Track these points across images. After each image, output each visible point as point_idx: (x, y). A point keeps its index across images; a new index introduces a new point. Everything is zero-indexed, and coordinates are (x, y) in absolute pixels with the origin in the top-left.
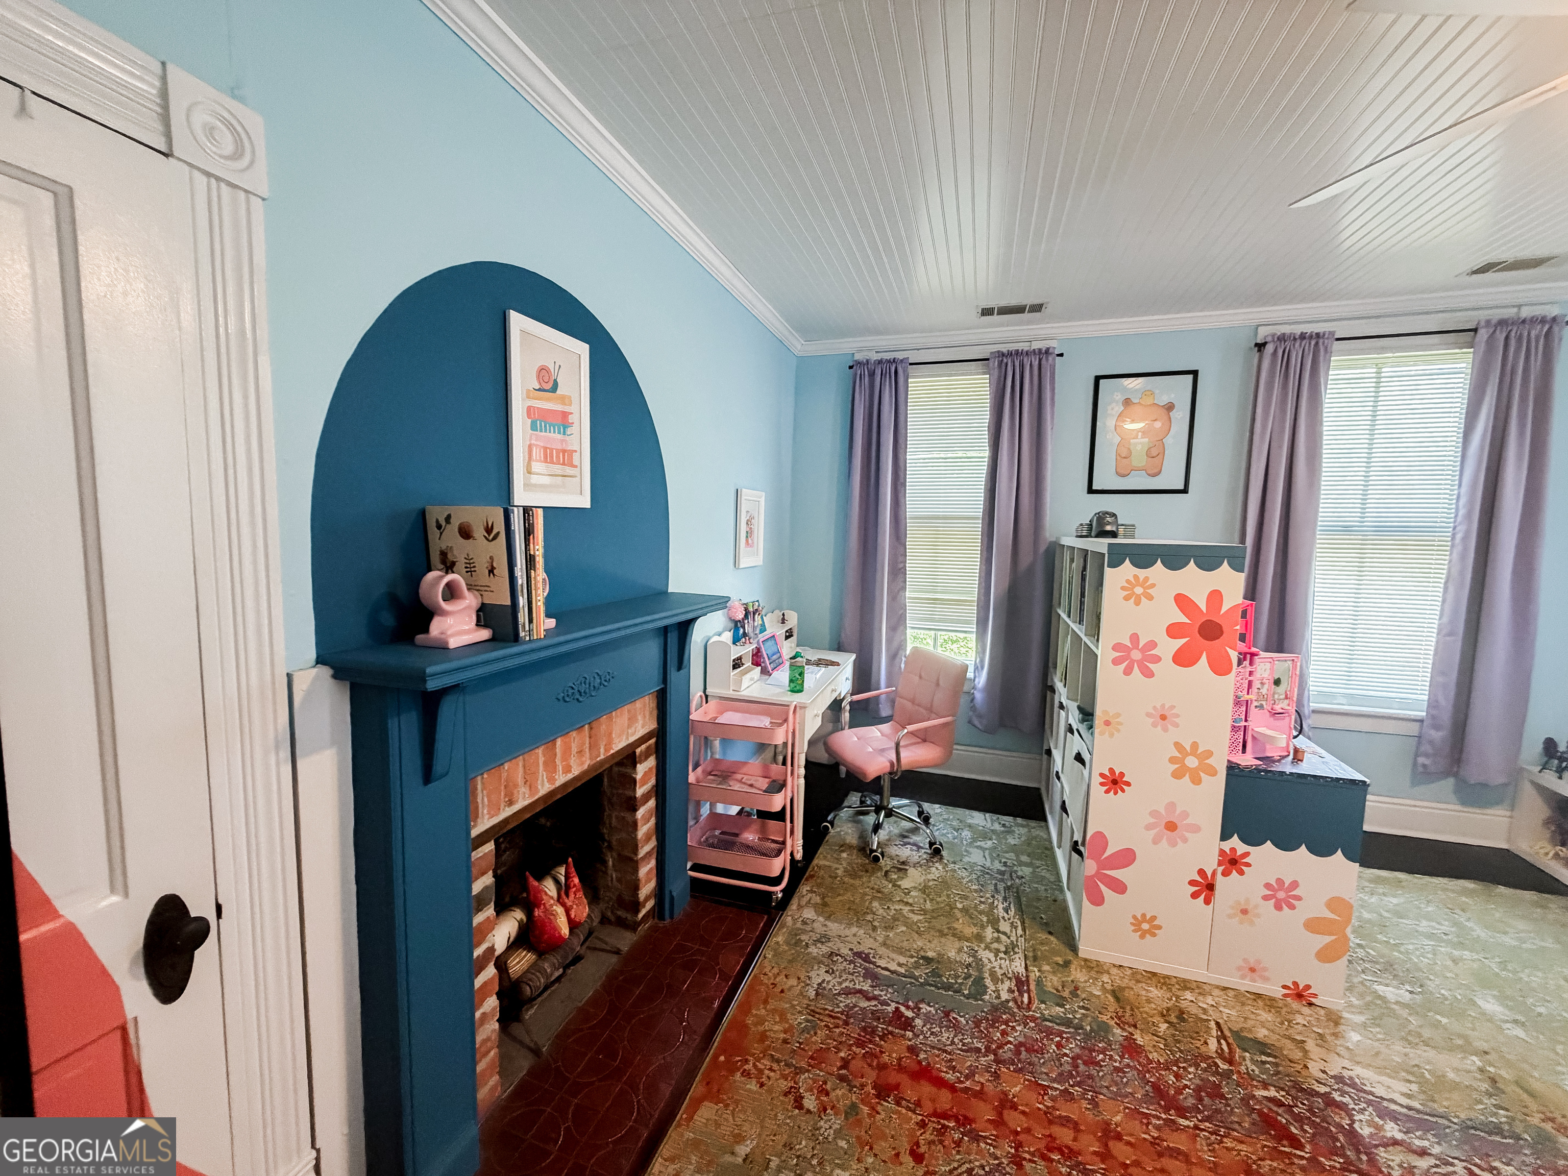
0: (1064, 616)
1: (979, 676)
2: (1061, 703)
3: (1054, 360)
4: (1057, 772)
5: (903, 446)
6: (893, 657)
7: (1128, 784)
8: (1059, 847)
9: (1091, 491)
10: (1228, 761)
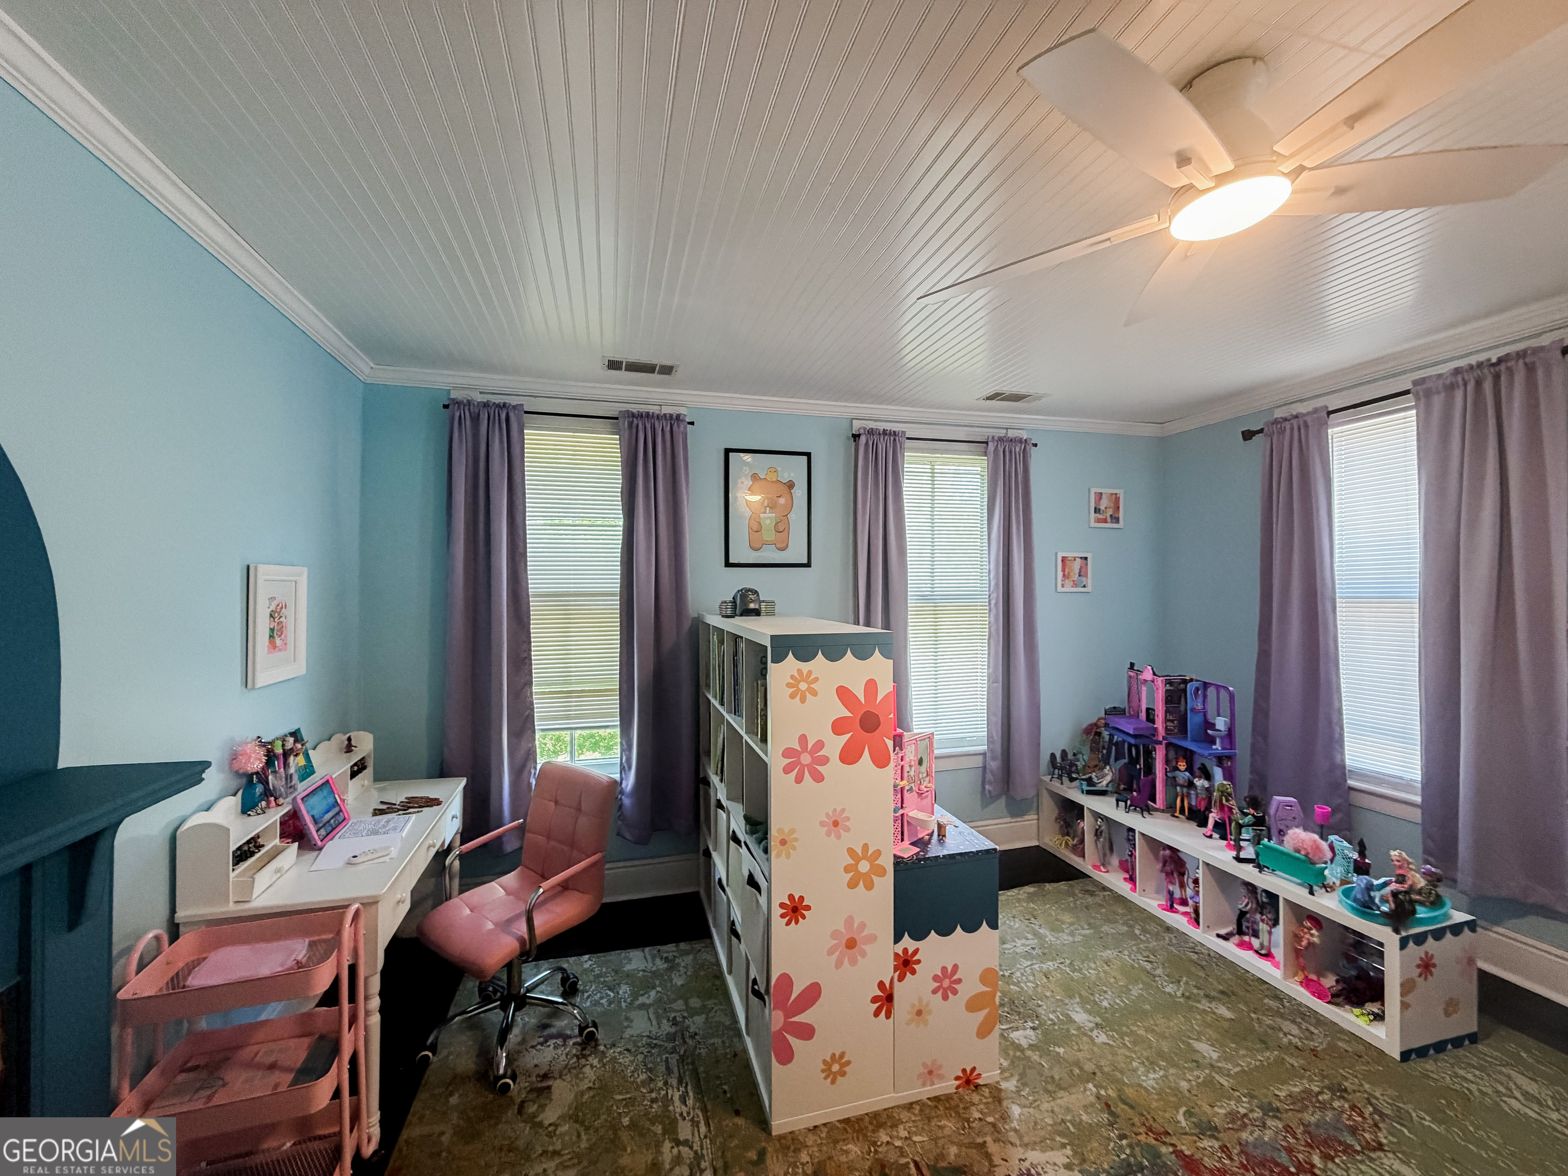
0: (715, 703)
1: (627, 779)
2: (719, 801)
3: (685, 428)
4: (720, 880)
5: (521, 508)
6: (520, 770)
7: (808, 908)
8: (730, 972)
9: (728, 564)
10: (895, 856)
